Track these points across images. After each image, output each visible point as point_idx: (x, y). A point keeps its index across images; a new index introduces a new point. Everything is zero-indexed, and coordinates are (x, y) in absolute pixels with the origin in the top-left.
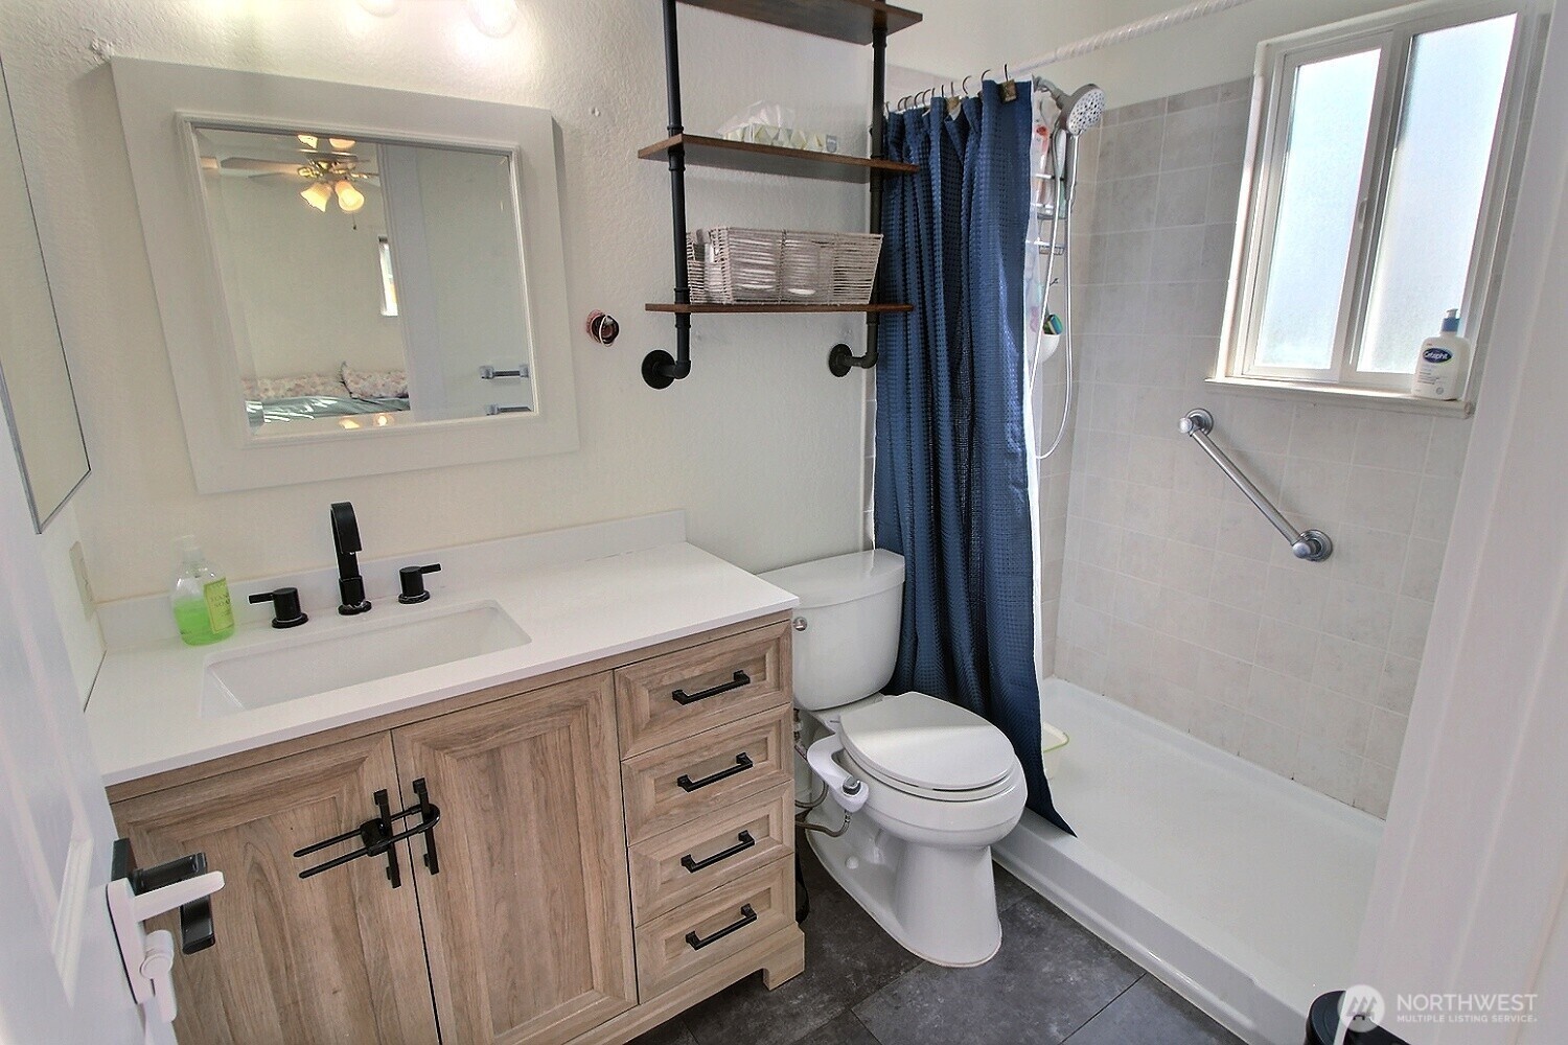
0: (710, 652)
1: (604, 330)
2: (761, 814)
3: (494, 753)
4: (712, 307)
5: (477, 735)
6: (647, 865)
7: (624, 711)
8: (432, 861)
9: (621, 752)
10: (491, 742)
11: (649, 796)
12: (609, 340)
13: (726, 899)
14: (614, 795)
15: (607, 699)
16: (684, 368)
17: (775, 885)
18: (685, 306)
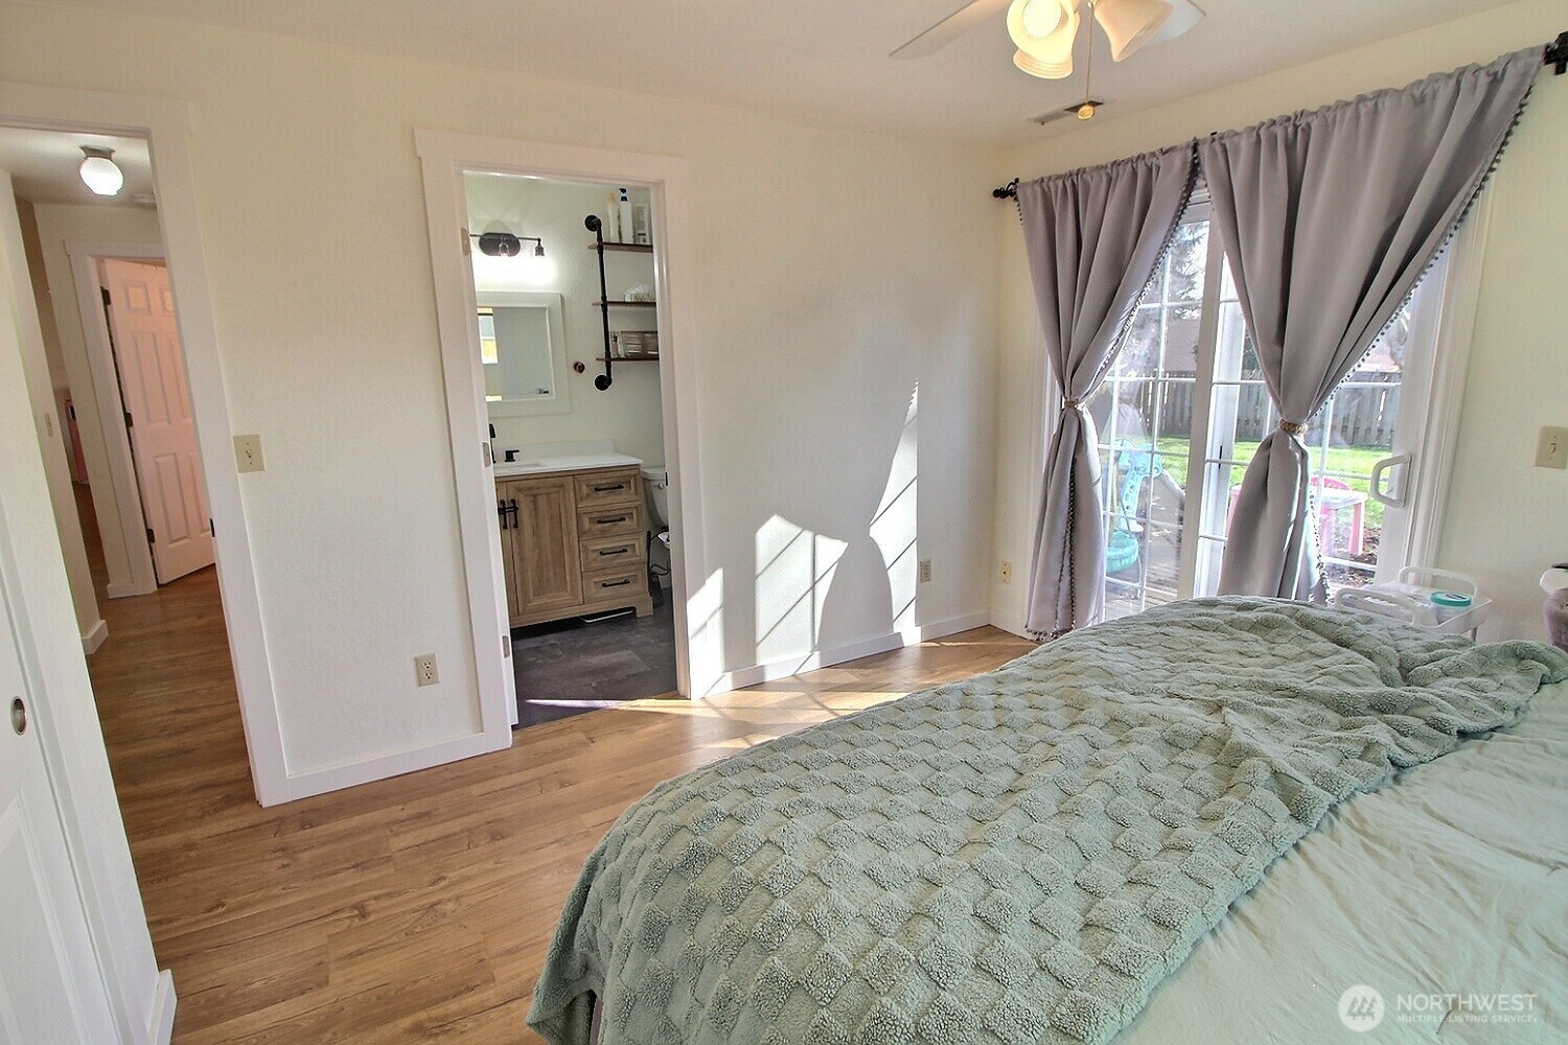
0: (608, 475)
1: (580, 368)
2: (632, 542)
3: (535, 496)
4: (619, 359)
5: (530, 489)
6: (586, 550)
7: (578, 493)
8: (516, 526)
9: (576, 504)
10: (534, 492)
11: (586, 524)
12: (581, 371)
13: (618, 573)
14: (574, 518)
15: (571, 485)
16: (610, 382)
17: (640, 575)
18: (608, 361)
